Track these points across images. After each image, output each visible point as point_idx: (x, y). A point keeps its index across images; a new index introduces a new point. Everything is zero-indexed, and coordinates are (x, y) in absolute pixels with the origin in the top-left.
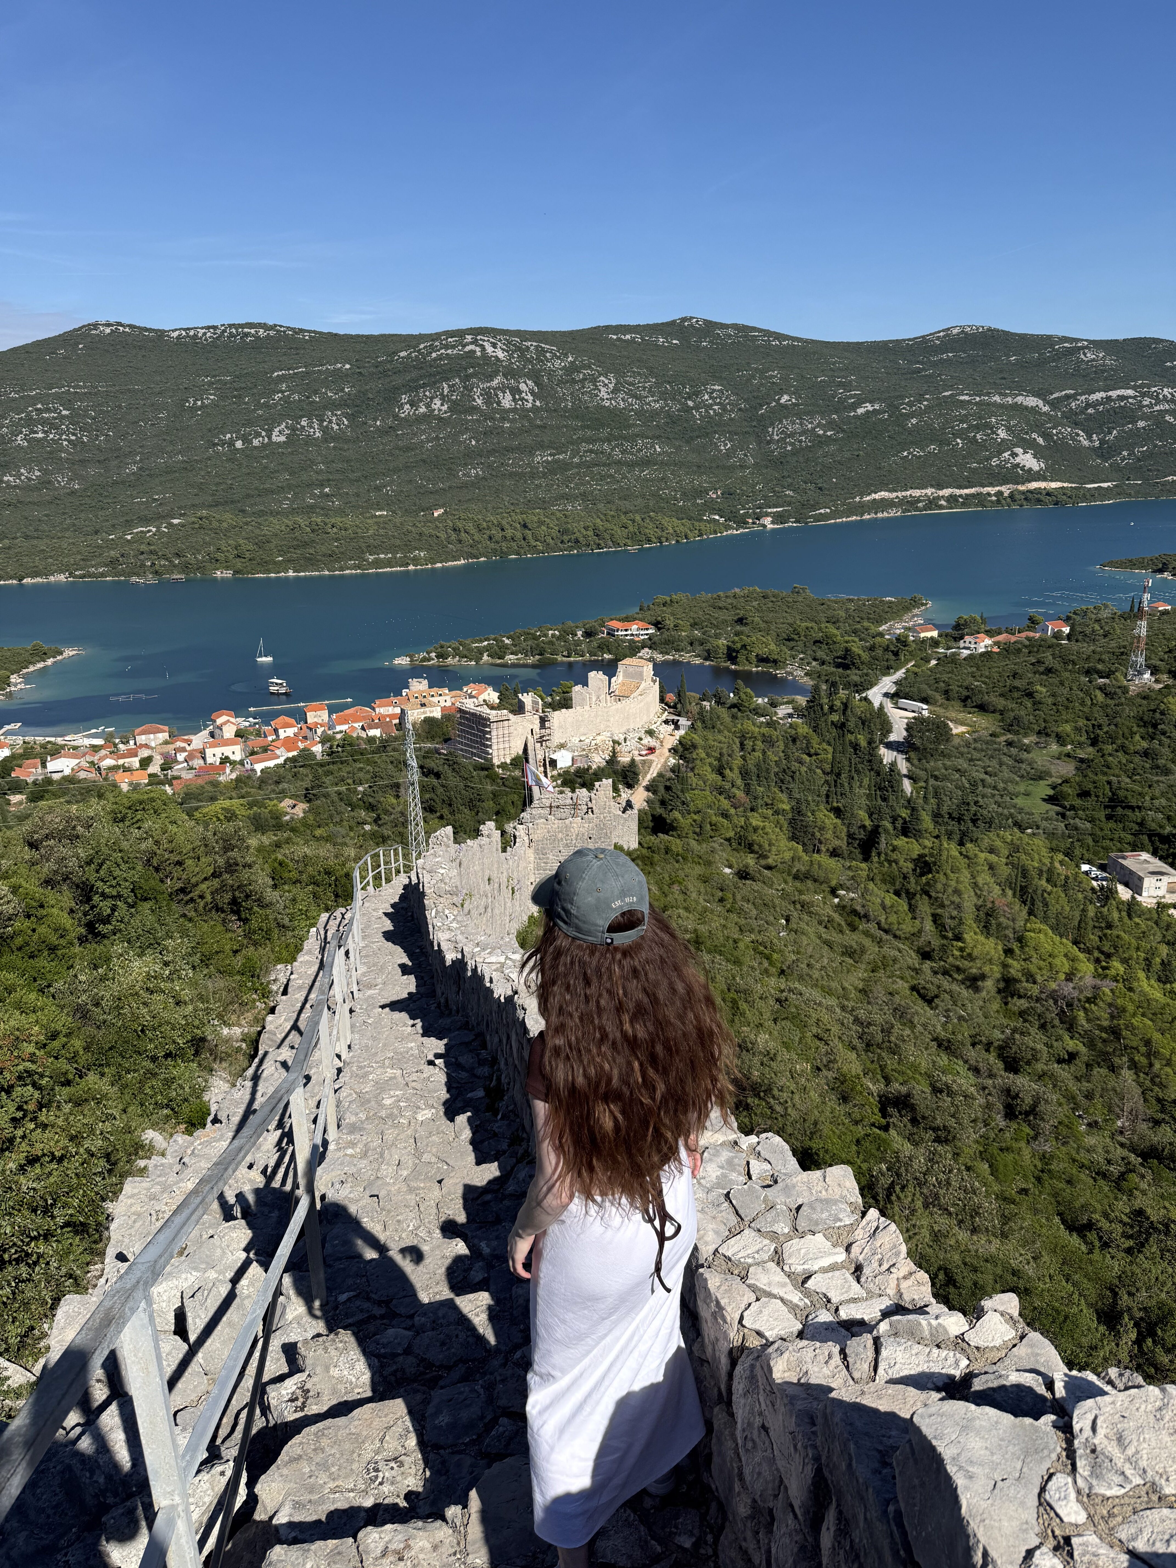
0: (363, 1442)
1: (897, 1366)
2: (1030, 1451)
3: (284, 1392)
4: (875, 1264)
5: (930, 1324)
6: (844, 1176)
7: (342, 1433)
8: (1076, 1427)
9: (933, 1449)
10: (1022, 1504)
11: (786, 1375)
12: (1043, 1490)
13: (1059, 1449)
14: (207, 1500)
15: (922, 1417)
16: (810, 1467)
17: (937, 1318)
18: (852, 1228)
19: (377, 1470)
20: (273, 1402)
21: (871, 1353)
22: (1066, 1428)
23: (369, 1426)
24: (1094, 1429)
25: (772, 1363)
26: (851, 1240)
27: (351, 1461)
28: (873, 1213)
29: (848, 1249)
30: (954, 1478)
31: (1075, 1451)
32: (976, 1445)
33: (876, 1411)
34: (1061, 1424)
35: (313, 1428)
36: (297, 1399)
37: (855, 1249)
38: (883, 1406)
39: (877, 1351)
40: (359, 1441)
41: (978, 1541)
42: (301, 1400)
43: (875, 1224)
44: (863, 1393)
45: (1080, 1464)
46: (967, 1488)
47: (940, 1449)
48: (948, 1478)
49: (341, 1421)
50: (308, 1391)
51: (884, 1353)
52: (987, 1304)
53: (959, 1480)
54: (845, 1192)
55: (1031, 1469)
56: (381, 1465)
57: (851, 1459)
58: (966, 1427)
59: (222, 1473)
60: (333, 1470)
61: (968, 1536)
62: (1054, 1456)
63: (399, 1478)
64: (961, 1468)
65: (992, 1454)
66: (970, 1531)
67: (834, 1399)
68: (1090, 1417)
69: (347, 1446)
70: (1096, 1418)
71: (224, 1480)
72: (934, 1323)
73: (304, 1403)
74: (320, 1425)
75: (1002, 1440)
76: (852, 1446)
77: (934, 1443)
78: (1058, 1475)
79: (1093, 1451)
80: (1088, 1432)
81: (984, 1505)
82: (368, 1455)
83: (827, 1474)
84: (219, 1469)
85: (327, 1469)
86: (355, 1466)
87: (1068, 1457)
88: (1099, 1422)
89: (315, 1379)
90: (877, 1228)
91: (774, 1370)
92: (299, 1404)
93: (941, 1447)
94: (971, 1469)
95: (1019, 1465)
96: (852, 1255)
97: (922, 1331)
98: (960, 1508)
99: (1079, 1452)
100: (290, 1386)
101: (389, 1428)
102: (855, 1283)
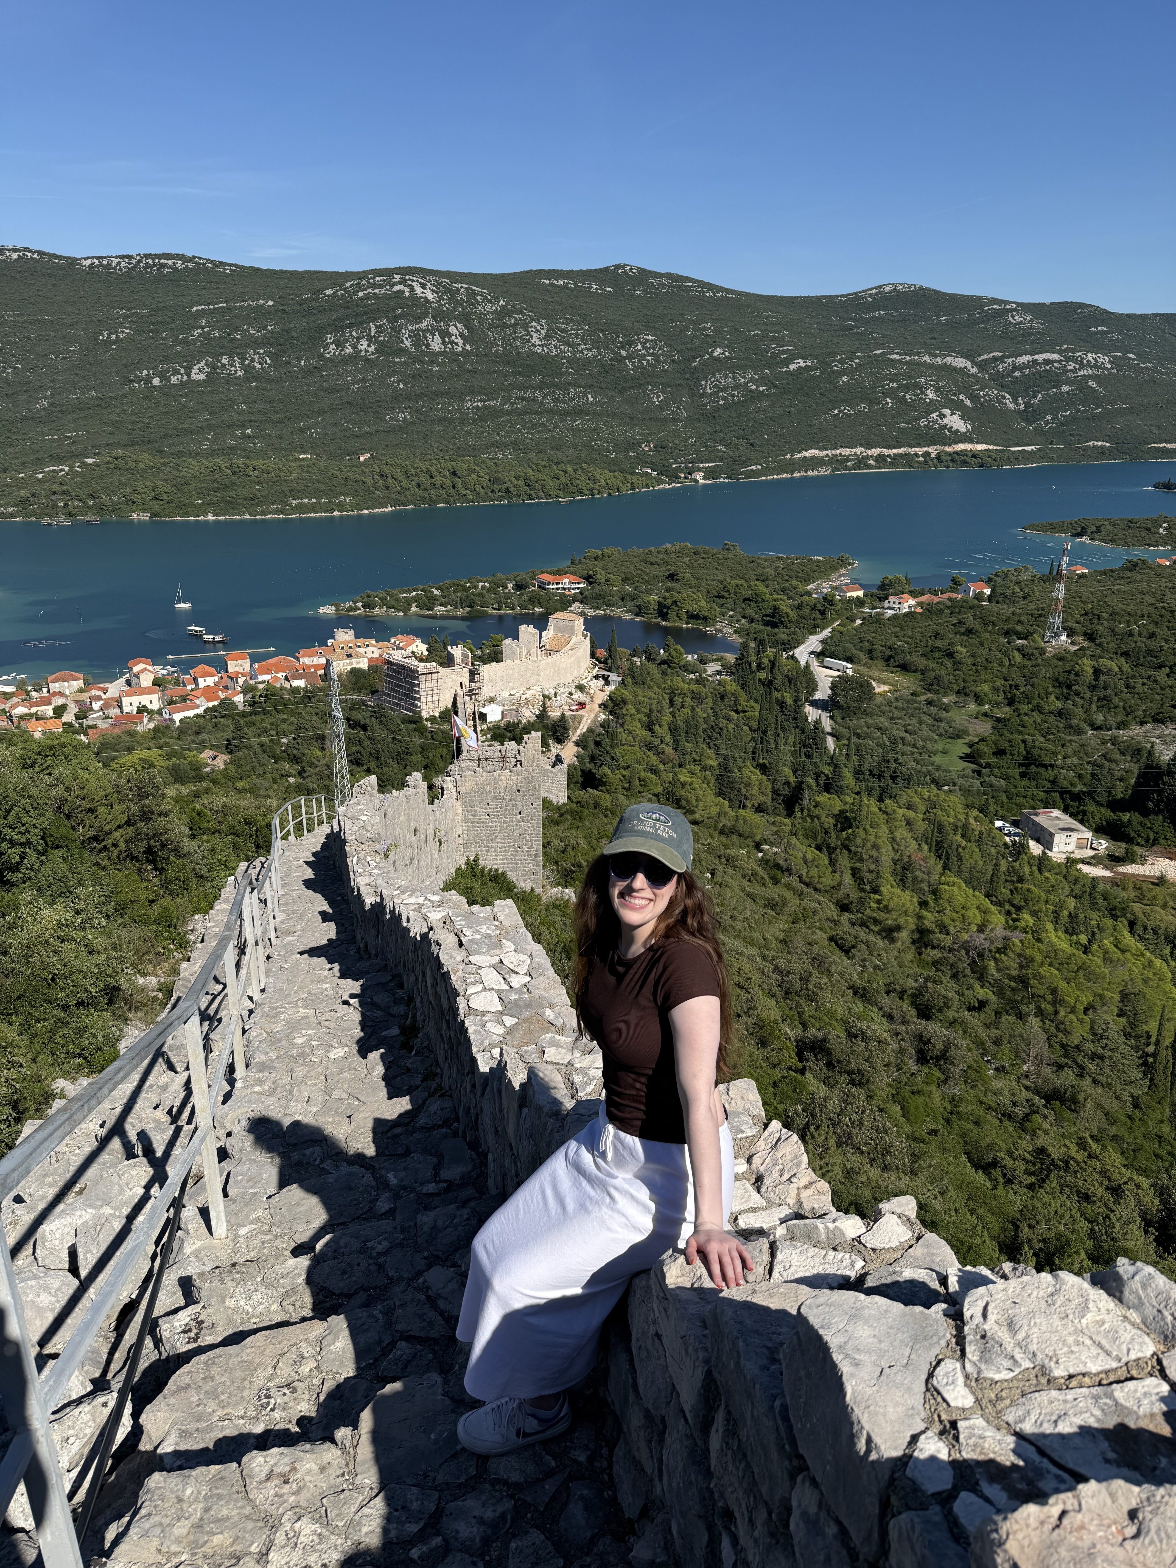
0: (255, 1369)
1: (792, 1269)
2: (920, 1338)
3: (177, 1324)
4: (776, 1174)
5: (827, 1228)
6: (748, 1089)
7: (235, 1360)
8: (967, 1314)
9: (820, 1338)
10: (909, 1389)
11: (679, 1280)
12: (931, 1375)
13: (948, 1336)
14: (88, 1431)
15: (810, 1307)
16: (700, 1370)
17: (834, 1221)
18: (754, 1140)
19: (268, 1397)
20: (165, 1334)
21: (766, 1257)
22: (956, 1316)
23: (262, 1353)
24: (985, 1315)
25: (665, 1270)
26: (753, 1151)
27: (241, 1389)
28: (776, 1125)
29: (749, 1160)
30: (840, 1365)
31: (964, 1338)
32: (863, 1333)
33: (766, 1309)
34: (952, 1312)
35: (203, 1357)
36: (190, 1330)
37: (756, 1160)
38: (774, 1304)
39: (773, 1255)
40: (251, 1368)
41: (862, 1428)
42: (195, 1331)
43: (777, 1135)
44: (754, 1292)
45: (969, 1349)
46: (852, 1375)
47: (826, 1338)
48: (834, 1366)
49: (232, 1349)
50: (202, 1322)
51: (780, 1256)
52: (884, 1206)
53: (845, 1368)
54: (748, 1105)
55: (919, 1356)
56: (273, 1392)
57: (739, 1357)
58: (854, 1316)
59: (105, 1404)
60: (223, 1397)
61: (852, 1423)
62: (943, 1343)
63: (291, 1404)
64: (847, 1356)
65: (880, 1342)
66: (854, 1418)
67: (724, 1298)
68: (981, 1304)
69: (239, 1374)
70: (987, 1304)
71: (107, 1411)
72: (831, 1226)
73: (197, 1335)
74: (211, 1354)
75: (891, 1328)
76: (741, 1344)
77: (821, 1332)
78: (947, 1360)
79: (983, 1337)
80: (978, 1318)
81: (869, 1391)
82: (259, 1382)
83: (716, 1375)
84: (101, 1399)
85: (216, 1397)
86: (245, 1394)
87: (957, 1343)
88: (990, 1308)
89: (209, 1310)
90: (779, 1139)
91: (668, 1275)
92: (192, 1335)
93: (827, 1336)
94: (857, 1357)
95: (907, 1352)
96: (753, 1166)
97: (818, 1235)
98: (844, 1396)
99: (969, 1338)
100: (184, 1318)
101: (282, 1355)
102: (755, 1193)
